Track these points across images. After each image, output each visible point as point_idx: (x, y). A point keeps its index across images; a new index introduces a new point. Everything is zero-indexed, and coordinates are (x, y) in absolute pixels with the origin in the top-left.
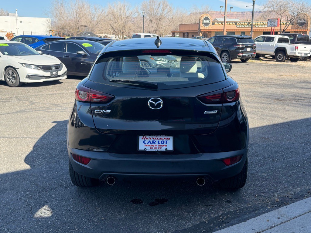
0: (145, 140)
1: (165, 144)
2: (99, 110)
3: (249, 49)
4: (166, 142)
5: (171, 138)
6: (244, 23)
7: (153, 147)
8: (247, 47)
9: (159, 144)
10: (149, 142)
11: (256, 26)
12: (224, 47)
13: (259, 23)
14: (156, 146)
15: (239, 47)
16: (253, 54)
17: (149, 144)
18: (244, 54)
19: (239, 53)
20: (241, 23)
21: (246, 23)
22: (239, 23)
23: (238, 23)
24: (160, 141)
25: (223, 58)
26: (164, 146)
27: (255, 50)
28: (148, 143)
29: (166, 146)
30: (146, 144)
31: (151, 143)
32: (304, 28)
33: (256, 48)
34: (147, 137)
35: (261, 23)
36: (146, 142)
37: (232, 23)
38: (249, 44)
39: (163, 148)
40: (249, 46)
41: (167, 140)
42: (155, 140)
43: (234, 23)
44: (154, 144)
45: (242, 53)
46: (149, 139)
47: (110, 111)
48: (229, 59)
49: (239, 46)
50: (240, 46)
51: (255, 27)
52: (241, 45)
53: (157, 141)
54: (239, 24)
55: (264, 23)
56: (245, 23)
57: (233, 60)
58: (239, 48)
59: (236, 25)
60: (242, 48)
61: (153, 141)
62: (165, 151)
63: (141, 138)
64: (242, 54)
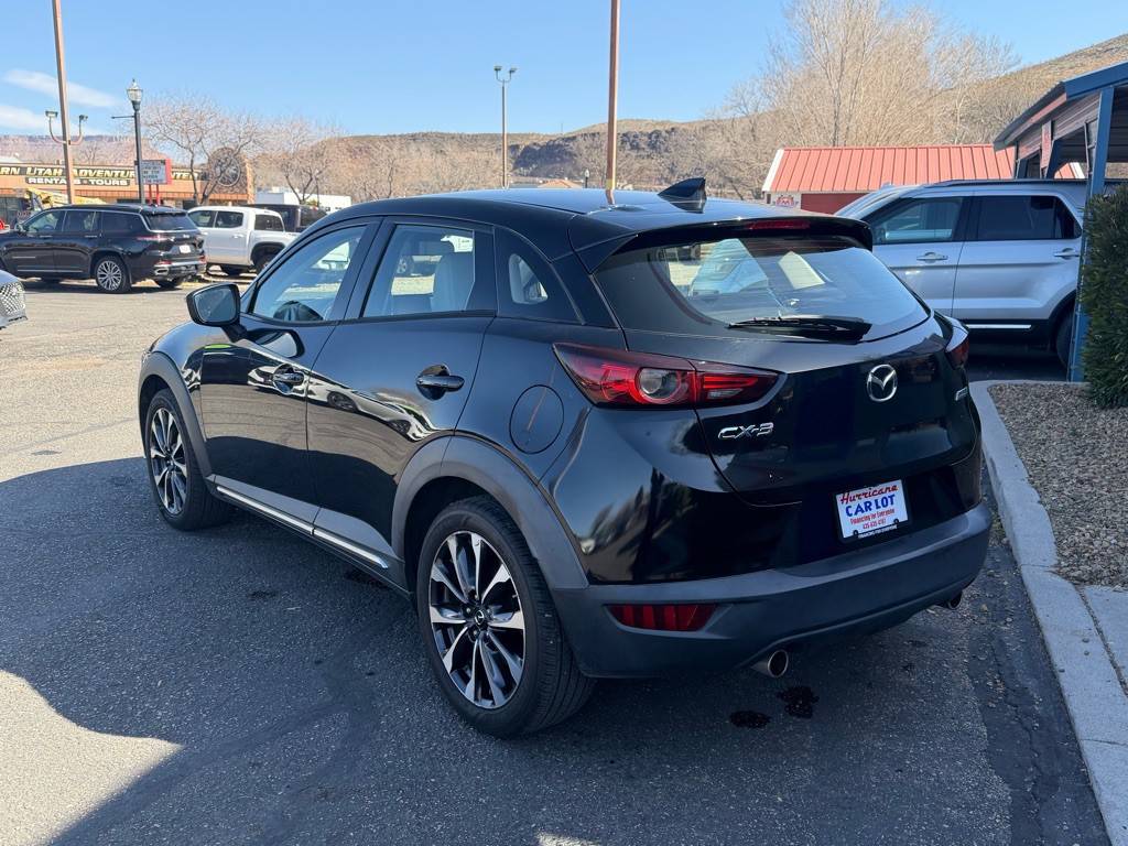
0: (850, 503)
1: (889, 507)
2: (736, 429)
3: (185, 249)
4: (891, 497)
5: (899, 483)
6: (49, 170)
7: (869, 522)
8: (181, 241)
9: (880, 510)
10: (859, 509)
11: (92, 181)
12: (102, 241)
13: (99, 173)
14: (874, 516)
15: (155, 243)
16: (200, 262)
17: (860, 515)
18: (174, 264)
19: (158, 259)
20: (41, 171)
21: (55, 171)
22: (33, 168)
23: (29, 170)
24: (879, 498)
25: (103, 276)
26: (888, 512)
27: (203, 253)
28: (856, 514)
29: (893, 511)
30: (854, 517)
31: (863, 512)
32: (237, 190)
33: (204, 246)
34: (853, 494)
35: (107, 172)
36: (852, 511)
37: (8, 169)
38: (186, 234)
39: (889, 520)
40: (186, 239)
41: (892, 493)
42: (869, 499)
43: (14, 170)
44: (868, 513)
45: (169, 259)
46: (856, 498)
47: (771, 425)
48: (128, 280)
49: (155, 239)
50: (160, 239)
51: (89, 183)
52: (161, 234)
53: (872, 499)
54: (32, 172)
55: (117, 173)
56: (52, 169)
57: (138, 284)
58: (156, 246)
59: (24, 177)
60: (167, 246)
61: (865, 503)
62: (895, 527)
63: (839, 497)
64: (169, 262)
